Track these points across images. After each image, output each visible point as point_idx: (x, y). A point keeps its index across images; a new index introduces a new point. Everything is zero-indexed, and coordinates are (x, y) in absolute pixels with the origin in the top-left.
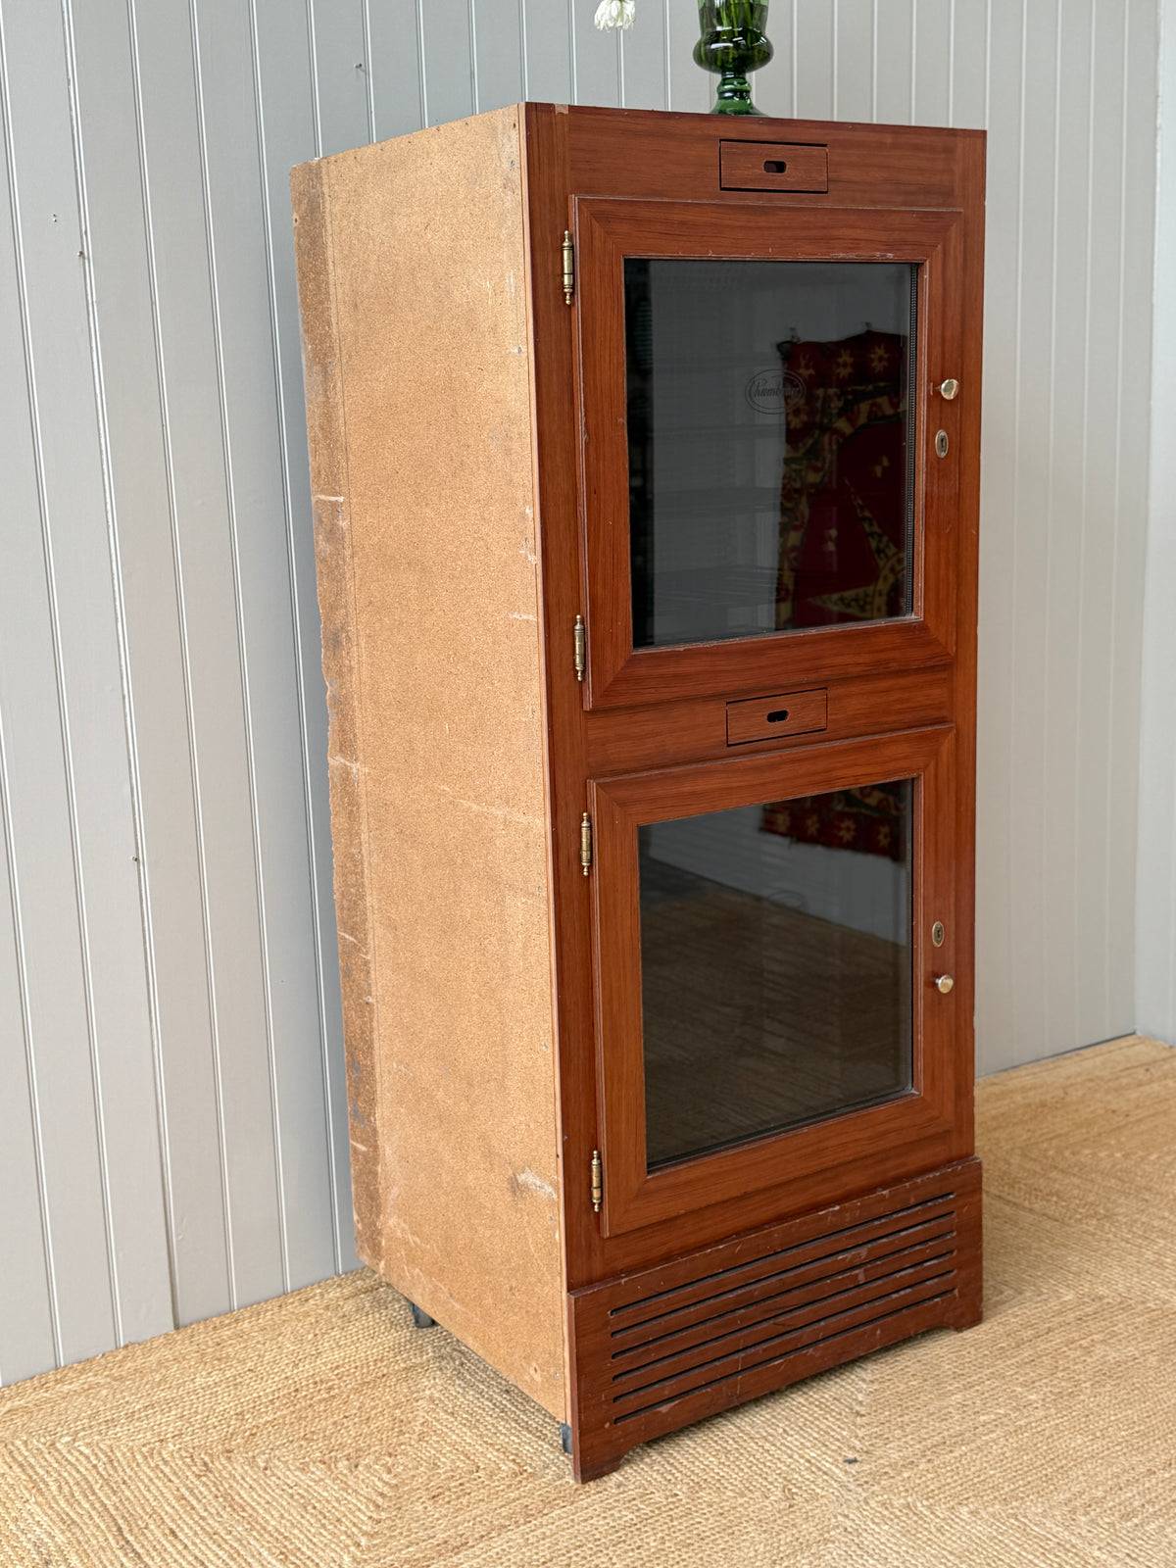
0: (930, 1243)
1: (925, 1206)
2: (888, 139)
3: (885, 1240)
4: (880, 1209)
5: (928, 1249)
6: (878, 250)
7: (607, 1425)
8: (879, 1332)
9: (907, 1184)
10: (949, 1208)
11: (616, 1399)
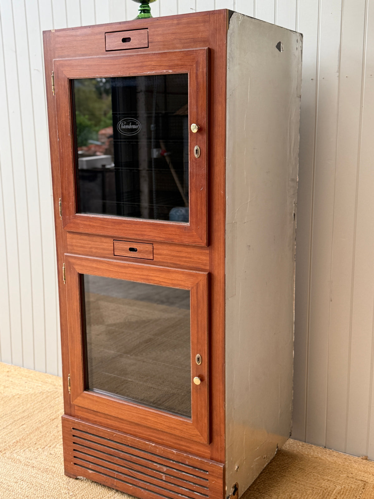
0: (197, 485)
1: (194, 469)
3: (175, 470)
4: (170, 456)
5: (195, 487)
6: (165, 69)
9: (185, 454)
10: (206, 477)
11: (75, 457)
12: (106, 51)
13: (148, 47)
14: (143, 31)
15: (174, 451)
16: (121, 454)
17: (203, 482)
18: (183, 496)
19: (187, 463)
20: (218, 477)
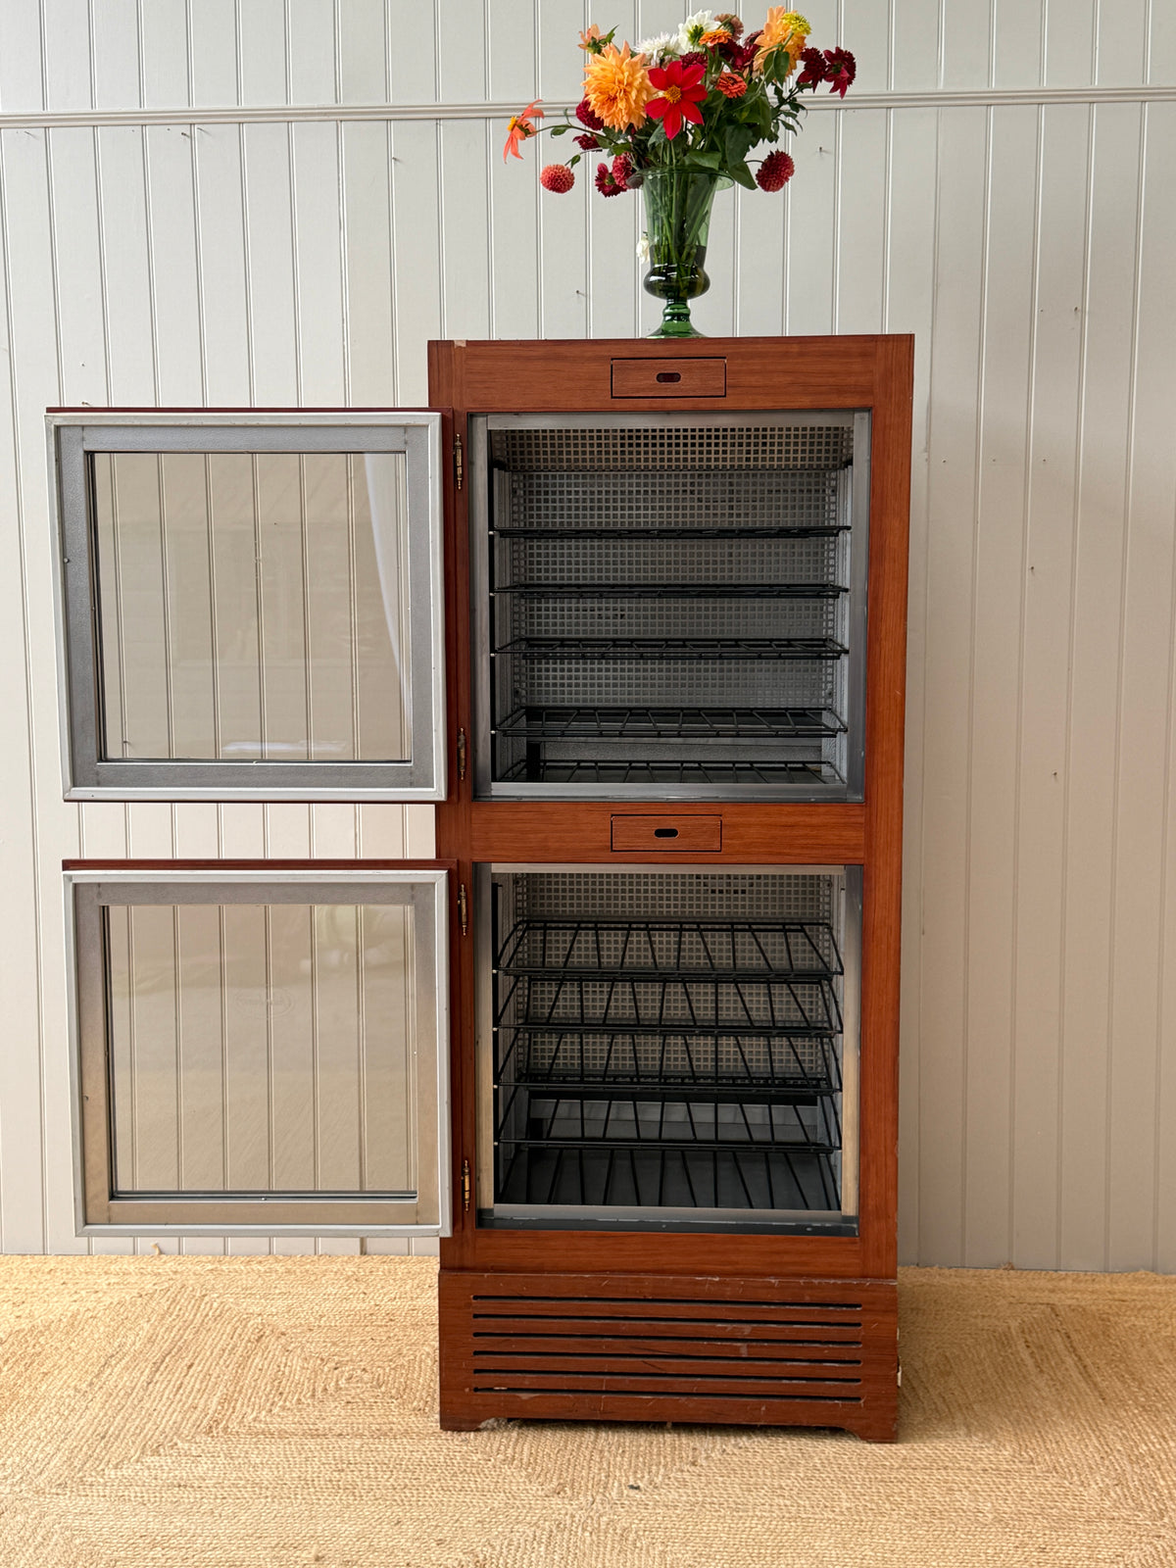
0: (831, 1346)
1: (825, 1308)
2: (795, 348)
3: (774, 1326)
4: (763, 1295)
5: (827, 1351)
7: (467, 1390)
8: (763, 1408)
9: (801, 1281)
10: (856, 1319)
11: (476, 1371)
12: (612, 397)
13: (725, 396)
14: (712, 363)
15: (773, 1281)
16: (624, 1325)
17: (849, 1333)
18: (794, 1382)
19: (807, 1299)
20: (886, 1311)
